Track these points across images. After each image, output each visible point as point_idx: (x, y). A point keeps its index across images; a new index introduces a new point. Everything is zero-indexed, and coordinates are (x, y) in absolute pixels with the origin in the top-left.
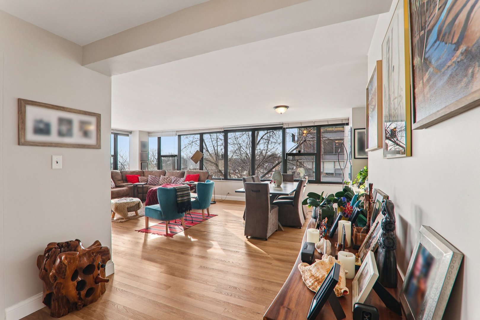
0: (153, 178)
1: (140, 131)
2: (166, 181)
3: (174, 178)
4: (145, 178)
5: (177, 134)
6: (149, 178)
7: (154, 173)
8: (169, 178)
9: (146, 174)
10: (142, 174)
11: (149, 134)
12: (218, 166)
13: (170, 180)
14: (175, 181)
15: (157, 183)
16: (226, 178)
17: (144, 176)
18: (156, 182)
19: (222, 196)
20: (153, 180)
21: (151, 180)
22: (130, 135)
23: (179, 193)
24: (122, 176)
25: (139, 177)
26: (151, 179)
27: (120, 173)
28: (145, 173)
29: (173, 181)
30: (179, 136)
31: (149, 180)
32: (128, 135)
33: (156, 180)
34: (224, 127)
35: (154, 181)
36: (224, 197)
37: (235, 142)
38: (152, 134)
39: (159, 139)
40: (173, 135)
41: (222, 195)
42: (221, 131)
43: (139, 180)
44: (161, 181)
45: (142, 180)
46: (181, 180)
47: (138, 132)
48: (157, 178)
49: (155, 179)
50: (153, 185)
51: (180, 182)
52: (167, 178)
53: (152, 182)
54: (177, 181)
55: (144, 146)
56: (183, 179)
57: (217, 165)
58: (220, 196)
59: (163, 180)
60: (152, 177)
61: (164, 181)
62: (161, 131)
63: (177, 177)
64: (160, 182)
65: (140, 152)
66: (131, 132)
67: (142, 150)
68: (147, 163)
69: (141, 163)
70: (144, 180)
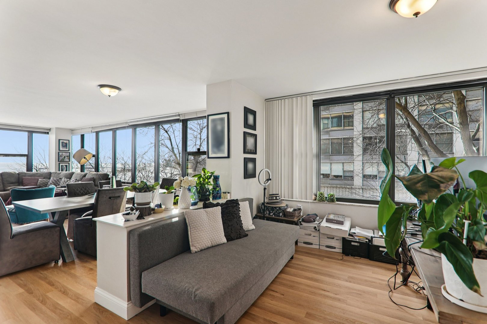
1: (56, 128)
4: (47, 181)
5: (95, 131)
10: (47, 175)
11: (72, 131)
22: (49, 133)
24: (19, 178)
25: (39, 179)
30: (97, 133)
32: (48, 133)
39: (82, 136)
40: (91, 132)
45: (42, 183)
47: (54, 130)
48: (59, 181)
49: (56, 182)
55: (64, 144)
65: (58, 151)
66: (50, 130)
67: (61, 149)
68: (69, 163)
69: (59, 164)
70: (44, 183)
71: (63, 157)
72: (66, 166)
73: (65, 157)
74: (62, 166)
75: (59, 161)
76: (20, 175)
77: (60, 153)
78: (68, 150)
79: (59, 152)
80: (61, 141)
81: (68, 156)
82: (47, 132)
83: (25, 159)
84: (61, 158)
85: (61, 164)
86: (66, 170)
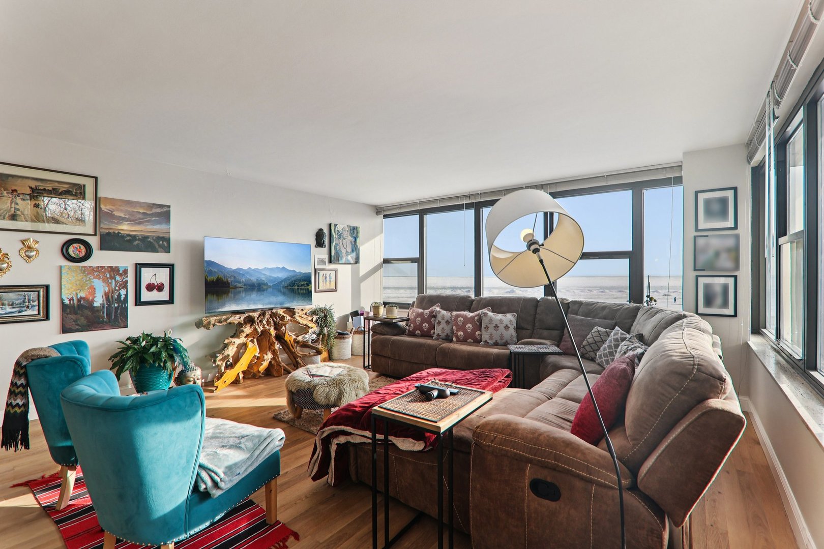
65: (693, 234)
68: (735, 277)
69: (697, 278)
71: (712, 252)
75: (695, 269)
77: (700, 240)
78: (732, 226)
79: (695, 238)
80: (703, 196)
81: (728, 251)
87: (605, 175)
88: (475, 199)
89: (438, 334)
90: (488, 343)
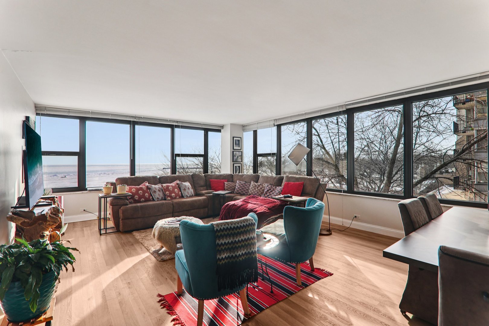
0: (242, 184)
1: (231, 124)
2: (257, 189)
3: (267, 186)
4: (233, 184)
5: (276, 124)
6: (237, 185)
7: (245, 177)
8: (261, 186)
9: (235, 179)
10: (230, 178)
11: (244, 127)
12: (338, 169)
13: (263, 189)
14: (268, 191)
15: (246, 193)
16: (350, 191)
17: (232, 181)
18: (245, 191)
19: (344, 220)
20: (241, 187)
21: (239, 188)
22: (222, 130)
23: (222, 241)
24: (206, 180)
25: (225, 183)
26: (239, 186)
27: (204, 177)
28: (234, 177)
29: (266, 190)
30: (279, 127)
31: (236, 188)
32: (219, 131)
33: (245, 188)
34: (346, 103)
35: (243, 189)
36: (347, 223)
37: (363, 137)
38: (247, 128)
39: (255, 132)
40: (270, 126)
41: (343, 218)
42: (342, 110)
43: (224, 186)
44: (251, 190)
45: (229, 187)
46: (276, 190)
47: (229, 126)
48: (246, 185)
49: (244, 186)
50: (241, 194)
51: (275, 192)
52: (259, 186)
53: (240, 190)
54: (271, 191)
55: (237, 142)
56: (279, 189)
57: (337, 167)
58: (341, 219)
59: (253, 188)
60: (240, 183)
61: (255, 190)
62: (257, 123)
63: (272, 185)
64: (249, 191)
65: (232, 150)
66: (222, 127)
67: (235, 148)
68: (241, 164)
69: (234, 164)
70: (231, 187)
71: (237, 156)
72: (239, 167)
73: (238, 157)
74: (236, 166)
75: (233, 161)
76: (206, 177)
77: (235, 153)
78: (240, 149)
79: (233, 152)
80: (235, 139)
81: (240, 156)
82: (218, 129)
83: (202, 159)
84: (235, 158)
85: (235, 165)
86: (239, 173)
87: (202, 123)
88: (139, 120)
89: (158, 197)
90: (188, 196)
